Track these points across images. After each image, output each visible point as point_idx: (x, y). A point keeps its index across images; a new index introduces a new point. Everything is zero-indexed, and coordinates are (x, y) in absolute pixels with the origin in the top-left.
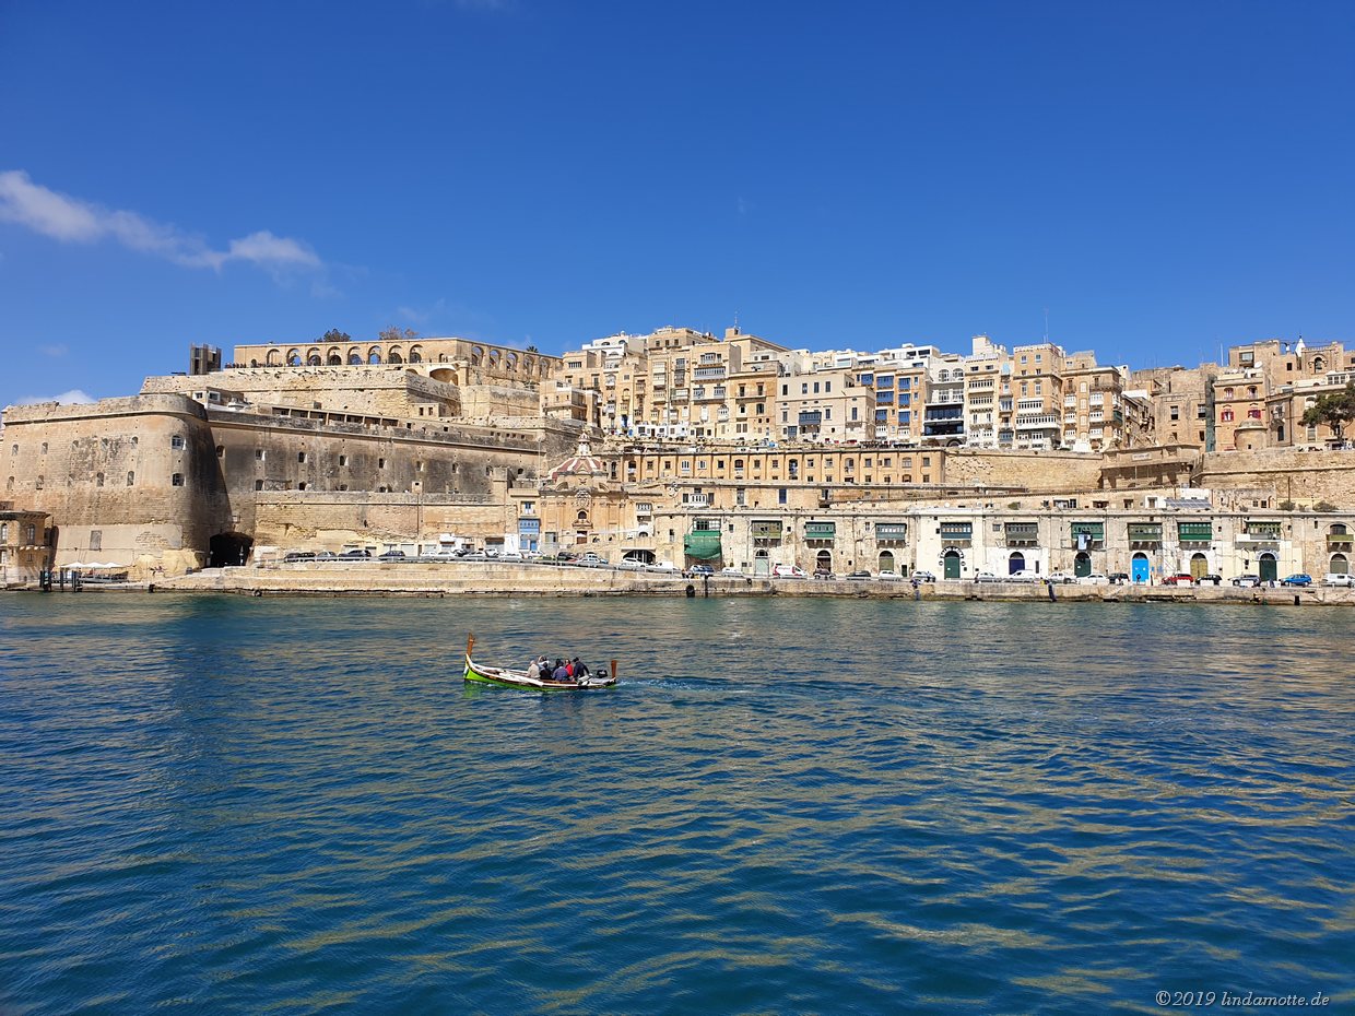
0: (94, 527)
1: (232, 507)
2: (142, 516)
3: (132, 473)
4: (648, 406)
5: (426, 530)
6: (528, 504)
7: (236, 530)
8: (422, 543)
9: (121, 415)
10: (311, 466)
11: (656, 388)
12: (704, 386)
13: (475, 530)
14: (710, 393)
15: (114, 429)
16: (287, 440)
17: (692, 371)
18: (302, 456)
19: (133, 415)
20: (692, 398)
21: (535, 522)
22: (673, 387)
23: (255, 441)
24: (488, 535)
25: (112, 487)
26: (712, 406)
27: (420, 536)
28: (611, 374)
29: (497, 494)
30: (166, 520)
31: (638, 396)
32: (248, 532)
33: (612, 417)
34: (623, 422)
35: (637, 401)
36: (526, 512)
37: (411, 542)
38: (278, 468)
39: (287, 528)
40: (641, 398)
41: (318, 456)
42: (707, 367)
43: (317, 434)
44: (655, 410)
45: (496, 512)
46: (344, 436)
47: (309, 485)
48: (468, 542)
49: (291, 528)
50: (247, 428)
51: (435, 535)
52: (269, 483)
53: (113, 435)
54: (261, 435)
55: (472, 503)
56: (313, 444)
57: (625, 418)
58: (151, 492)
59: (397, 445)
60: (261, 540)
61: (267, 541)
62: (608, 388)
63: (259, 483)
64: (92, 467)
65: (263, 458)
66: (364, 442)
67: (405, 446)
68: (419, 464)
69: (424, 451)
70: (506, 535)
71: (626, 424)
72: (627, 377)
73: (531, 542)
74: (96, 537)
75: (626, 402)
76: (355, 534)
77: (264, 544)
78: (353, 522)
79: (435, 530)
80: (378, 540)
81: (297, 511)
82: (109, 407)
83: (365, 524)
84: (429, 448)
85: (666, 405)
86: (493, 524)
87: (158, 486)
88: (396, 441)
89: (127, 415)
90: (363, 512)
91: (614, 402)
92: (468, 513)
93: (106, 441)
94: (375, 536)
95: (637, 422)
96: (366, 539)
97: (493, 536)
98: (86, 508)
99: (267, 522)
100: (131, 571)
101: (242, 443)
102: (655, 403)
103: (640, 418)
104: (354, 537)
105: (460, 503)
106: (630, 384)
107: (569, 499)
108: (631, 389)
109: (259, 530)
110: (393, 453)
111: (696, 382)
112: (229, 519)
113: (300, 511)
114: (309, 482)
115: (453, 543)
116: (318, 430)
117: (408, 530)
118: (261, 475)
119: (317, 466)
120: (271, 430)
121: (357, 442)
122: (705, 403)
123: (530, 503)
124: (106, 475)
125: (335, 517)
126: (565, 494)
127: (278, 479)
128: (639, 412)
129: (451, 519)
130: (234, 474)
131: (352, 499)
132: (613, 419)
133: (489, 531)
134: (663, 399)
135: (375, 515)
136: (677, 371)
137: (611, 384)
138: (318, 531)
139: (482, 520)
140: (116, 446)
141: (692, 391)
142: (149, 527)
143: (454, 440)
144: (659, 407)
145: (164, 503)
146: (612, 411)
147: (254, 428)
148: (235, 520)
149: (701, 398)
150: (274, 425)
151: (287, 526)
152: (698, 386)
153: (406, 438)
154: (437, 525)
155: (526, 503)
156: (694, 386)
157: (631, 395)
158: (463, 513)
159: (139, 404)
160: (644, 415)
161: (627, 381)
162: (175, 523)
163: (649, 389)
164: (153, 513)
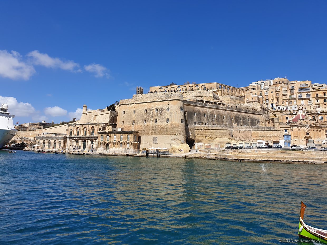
0: (154, 136)
1: (189, 130)
2: (173, 133)
3: (168, 119)
4: (280, 101)
5: (253, 138)
6: (286, 130)
7: (191, 138)
8: (251, 143)
9: (162, 101)
10: (207, 117)
11: (283, 95)
12: (302, 94)
13: (269, 139)
14: (304, 96)
15: (160, 106)
16: (201, 109)
17: (297, 89)
18: (205, 114)
19: (167, 101)
20: (297, 98)
21: (289, 136)
22: (290, 95)
23: (194, 109)
24: (274, 140)
25: (160, 123)
26: (305, 100)
27: (251, 141)
28: (266, 91)
29: (276, 127)
30: (180, 134)
31: (277, 98)
32: (193, 138)
33: (267, 104)
34: (271, 106)
35: (276, 99)
36: (286, 133)
37: (248, 142)
38: (199, 118)
39: (206, 137)
40: (278, 98)
41: (209, 114)
42: (302, 88)
43: (208, 108)
44: (283, 102)
45: (276, 133)
46: (215, 109)
47: (207, 124)
48: (267, 143)
49: (207, 137)
50: (192, 106)
51: (256, 140)
52: (198, 123)
53: (159, 107)
54: (195, 108)
55: (268, 130)
56: (207, 111)
57: (272, 104)
58: (175, 125)
59: (227, 112)
60: (197, 141)
61: (199, 141)
62: (266, 96)
63: (195, 123)
64: (152, 117)
65: (196, 115)
66: (219, 111)
67: (229, 112)
68: (232, 117)
69: (233, 113)
70: (280, 140)
71: (272, 106)
72: (272, 92)
73: (288, 143)
74: (155, 139)
75: (272, 100)
76: (229, 139)
77: (198, 142)
78: (228, 136)
79: (256, 139)
80: (237, 142)
81: (209, 131)
82: (157, 98)
83: (232, 136)
84: (234, 113)
85: (287, 100)
86: (275, 137)
87: (177, 123)
88: (227, 110)
89: (165, 101)
90: (231, 132)
91: (268, 100)
92: (267, 133)
93: (157, 110)
94: (236, 140)
95: (277, 106)
96: (233, 141)
97: (275, 141)
98: (151, 130)
99: (199, 135)
100: (170, 150)
101: (190, 110)
102: (283, 100)
103: (278, 105)
104: (229, 140)
105: (264, 130)
106: (274, 94)
107: (302, 129)
108: (274, 96)
109: (197, 138)
110: (226, 114)
111: (299, 93)
112: (189, 134)
113: (210, 132)
114: (207, 123)
115: (262, 143)
116: (208, 106)
117: (247, 138)
118: (196, 120)
119: (209, 118)
120: (197, 106)
121: (218, 110)
122: (303, 99)
123: (287, 130)
124: (158, 120)
125: (222, 134)
126: (301, 127)
127: (200, 122)
128: (277, 102)
129: (261, 135)
130: (189, 120)
131: (227, 128)
132: (268, 105)
133: (274, 139)
134: (286, 98)
135: (236, 133)
136: (291, 90)
137: (267, 94)
138: (216, 138)
139: (271, 135)
140: (160, 111)
141: (297, 96)
142: (175, 136)
143: (240, 110)
144: (285, 101)
145: (179, 129)
146: (267, 102)
147: (193, 106)
148: (190, 134)
149: (301, 98)
150: (198, 105)
151: (206, 136)
152: (299, 94)
153: (229, 109)
154: (256, 137)
155: (285, 130)
156: (298, 94)
157: (274, 97)
158: (265, 133)
159: (169, 97)
160: (279, 103)
161: (272, 93)
162: (183, 135)
163: (281, 96)
164: (176, 132)
